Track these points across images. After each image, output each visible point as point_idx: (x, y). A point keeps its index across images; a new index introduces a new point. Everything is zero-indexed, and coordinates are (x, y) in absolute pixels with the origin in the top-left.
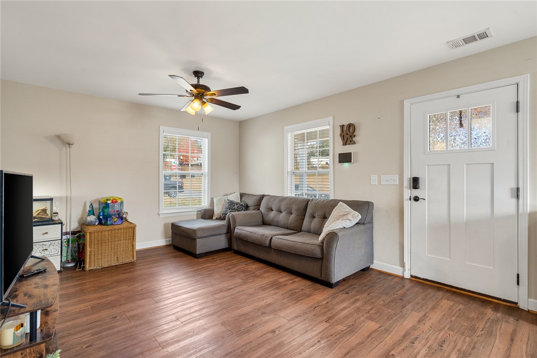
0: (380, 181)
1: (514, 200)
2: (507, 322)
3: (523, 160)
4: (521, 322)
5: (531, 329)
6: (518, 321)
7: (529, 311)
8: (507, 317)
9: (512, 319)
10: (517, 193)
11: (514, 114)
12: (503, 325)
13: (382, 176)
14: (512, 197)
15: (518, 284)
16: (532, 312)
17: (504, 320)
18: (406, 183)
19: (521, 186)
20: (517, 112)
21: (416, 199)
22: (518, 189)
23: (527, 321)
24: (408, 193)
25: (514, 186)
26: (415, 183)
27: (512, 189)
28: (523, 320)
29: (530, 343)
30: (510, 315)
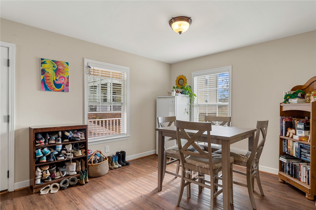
1: (6, 124)
2: (7, 204)
3: (12, 98)
4: (14, 199)
5: (21, 200)
6: (12, 200)
7: (15, 191)
8: (6, 201)
9: (9, 201)
10: (8, 119)
11: (6, 67)
12: (6, 208)
14: (5, 121)
15: (8, 177)
16: (17, 190)
17: (5, 204)
19: (10, 114)
20: (8, 66)
22: (8, 116)
23: (17, 197)
25: (6, 114)
27: (4, 116)
28: (15, 197)
29: (25, 208)
30: (7, 199)
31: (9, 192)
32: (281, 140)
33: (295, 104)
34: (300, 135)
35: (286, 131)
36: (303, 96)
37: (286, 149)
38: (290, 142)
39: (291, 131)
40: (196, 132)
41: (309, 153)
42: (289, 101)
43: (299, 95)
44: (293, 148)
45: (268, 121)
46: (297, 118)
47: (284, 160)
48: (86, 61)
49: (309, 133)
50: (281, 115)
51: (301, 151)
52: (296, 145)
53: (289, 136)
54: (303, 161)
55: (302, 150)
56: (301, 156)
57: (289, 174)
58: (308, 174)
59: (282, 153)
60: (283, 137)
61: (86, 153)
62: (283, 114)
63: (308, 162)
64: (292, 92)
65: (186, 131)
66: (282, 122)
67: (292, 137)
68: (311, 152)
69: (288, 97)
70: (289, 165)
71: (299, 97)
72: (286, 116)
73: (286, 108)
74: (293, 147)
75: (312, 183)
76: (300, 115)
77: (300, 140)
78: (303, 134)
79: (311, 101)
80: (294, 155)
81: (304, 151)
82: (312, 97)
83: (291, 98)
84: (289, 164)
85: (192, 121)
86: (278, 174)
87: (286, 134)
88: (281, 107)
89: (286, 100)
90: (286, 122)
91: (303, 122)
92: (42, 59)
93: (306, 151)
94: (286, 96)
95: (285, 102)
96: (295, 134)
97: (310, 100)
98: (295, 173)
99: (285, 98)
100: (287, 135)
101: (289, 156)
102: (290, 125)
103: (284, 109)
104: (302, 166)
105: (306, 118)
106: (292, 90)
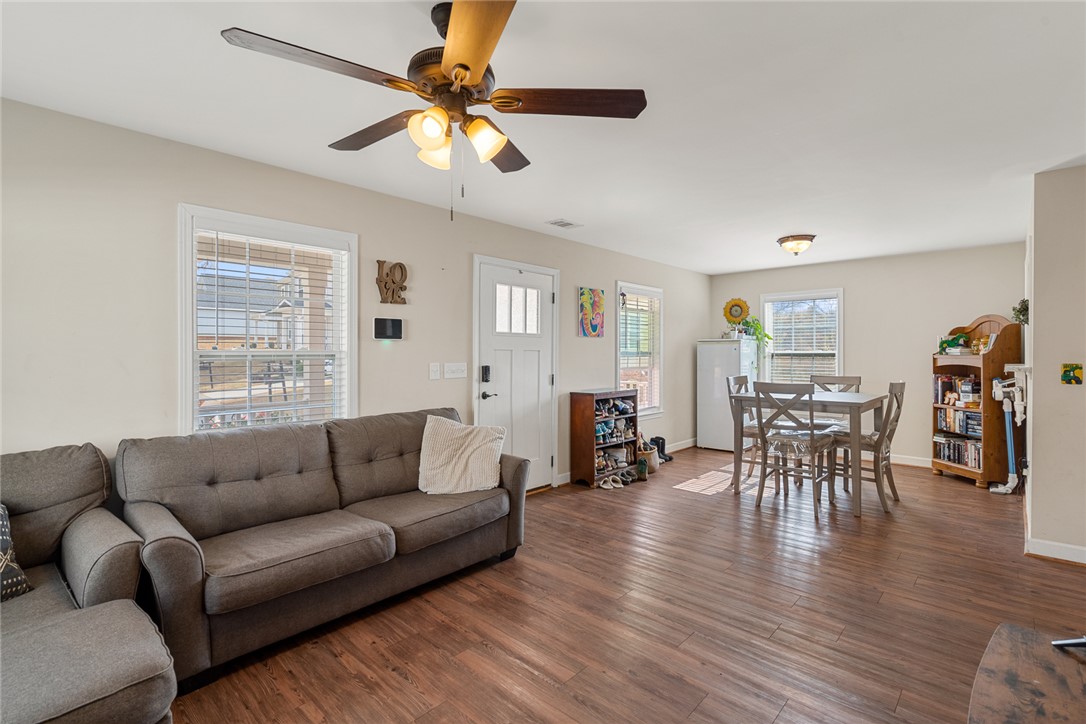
0: (443, 373)
1: (551, 387)
7: (559, 486)
10: (552, 380)
13: (446, 365)
15: (552, 465)
18: (476, 374)
19: (554, 373)
20: (553, 303)
21: (485, 396)
22: (553, 377)
24: (477, 387)
25: (550, 374)
26: (485, 373)
31: (553, 488)
32: (936, 409)
33: (956, 356)
34: (967, 400)
35: (944, 396)
36: (967, 344)
37: (944, 424)
38: (950, 412)
39: (951, 396)
40: (791, 396)
41: (979, 425)
42: (947, 350)
43: (961, 341)
44: (955, 421)
45: (903, 384)
46: (959, 376)
47: (941, 440)
48: (619, 283)
49: (980, 397)
50: (935, 372)
51: (967, 424)
52: (960, 415)
53: (948, 404)
54: (969, 438)
55: (970, 422)
56: (967, 431)
57: (949, 460)
58: (979, 453)
59: (937, 431)
60: (939, 405)
61: (635, 433)
62: (939, 370)
63: (978, 439)
64: (951, 338)
65: (774, 396)
66: (936, 383)
67: (954, 405)
68: (982, 423)
69: (945, 345)
70: (949, 448)
71: (961, 345)
72: (942, 374)
73: (942, 361)
74: (955, 419)
75: (984, 465)
76: (963, 371)
77: (966, 408)
78: (971, 398)
79: (981, 353)
80: (958, 431)
81: (973, 422)
82: (981, 347)
83: (949, 346)
84: (949, 445)
85: (762, 381)
86: (930, 466)
87: (943, 400)
88: (935, 360)
89: (943, 350)
90: (943, 383)
91: (970, 381)
92: (581, 289)
93: (975, 423)
94: (942, 343)
95: (941, 353)
96: (959, 400)
97: (978, 350)
98: (959, 458)
99: (941, 346)
100: (946, 402)
101: (948, 434)
102: (949, 387)
103: (939, 364)
104: (969, 445)
105: (972, 376)
106: (951, 334)
